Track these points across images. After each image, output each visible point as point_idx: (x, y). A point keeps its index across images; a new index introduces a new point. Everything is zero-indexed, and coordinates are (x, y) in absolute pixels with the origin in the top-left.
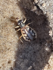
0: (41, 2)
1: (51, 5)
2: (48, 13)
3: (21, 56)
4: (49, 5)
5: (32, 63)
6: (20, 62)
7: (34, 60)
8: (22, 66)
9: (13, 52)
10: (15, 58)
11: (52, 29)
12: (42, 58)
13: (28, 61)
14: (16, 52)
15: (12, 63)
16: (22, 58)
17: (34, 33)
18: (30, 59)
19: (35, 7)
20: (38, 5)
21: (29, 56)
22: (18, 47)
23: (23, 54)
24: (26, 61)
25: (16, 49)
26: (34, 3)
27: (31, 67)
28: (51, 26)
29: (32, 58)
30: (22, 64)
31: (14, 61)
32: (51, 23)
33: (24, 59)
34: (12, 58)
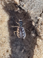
0: (22, 4)
1: (29, 5)
2: (29, 11)
3: (14, 45)
4: (27, 5)
5: (23, 48)
6: (15, 49)
7: (24, 45)
8: (17, 51)
9: (8, 43)
11: (33, 21)
12: (29, 42)
13: (19, 46)
15: (10, 51)
16: (15, 46)
18: (21, 45)
19: (18, 8)
20: (21, 7)
21: (19, 43)
22: (10, 39)
23: (15, 43)
24: (19, 47)
25: (10, 41)
26: (17, 6)
27: (23, 50)
28: (32, 19)
29: (22, 44)
30: (16, 50)
31: (11, 49)
32: (32, 17)
33: (17, 47)
34: (8, 48)
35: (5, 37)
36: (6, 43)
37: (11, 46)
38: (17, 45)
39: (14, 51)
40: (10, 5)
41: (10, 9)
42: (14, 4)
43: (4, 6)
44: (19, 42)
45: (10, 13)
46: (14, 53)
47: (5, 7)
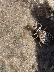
3: (42, 59)
6: (42, 64)
9: (34, 57)
10: (37, 62)
14: (36, 56)
15: (36, 67)
16: (43, 61)
17: (51, 37)
18: (50, 60)
19: (52, 14)
22: (37, 51)
24: (47, 62)
25: (36, 54)
26: (51, 11)
27: (53, 66)
30: (44, 66)
31: (37, 64)
33: (45, 61)
34: (35, 62)
35: (31, 49)
36: (32, 56)
37: (38, 60)
38: (45, 60)
39: (42, 66)
40: (41, 9)
41: (40, 14)
42: (47, 8)
43: (33, 10)
44: (47, 55)
45: (39, 20)
46: (42, 69)
47: (33, 12)
